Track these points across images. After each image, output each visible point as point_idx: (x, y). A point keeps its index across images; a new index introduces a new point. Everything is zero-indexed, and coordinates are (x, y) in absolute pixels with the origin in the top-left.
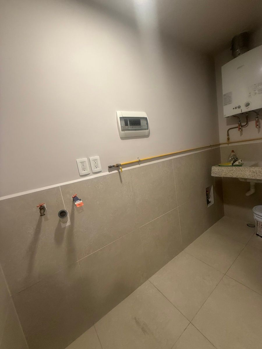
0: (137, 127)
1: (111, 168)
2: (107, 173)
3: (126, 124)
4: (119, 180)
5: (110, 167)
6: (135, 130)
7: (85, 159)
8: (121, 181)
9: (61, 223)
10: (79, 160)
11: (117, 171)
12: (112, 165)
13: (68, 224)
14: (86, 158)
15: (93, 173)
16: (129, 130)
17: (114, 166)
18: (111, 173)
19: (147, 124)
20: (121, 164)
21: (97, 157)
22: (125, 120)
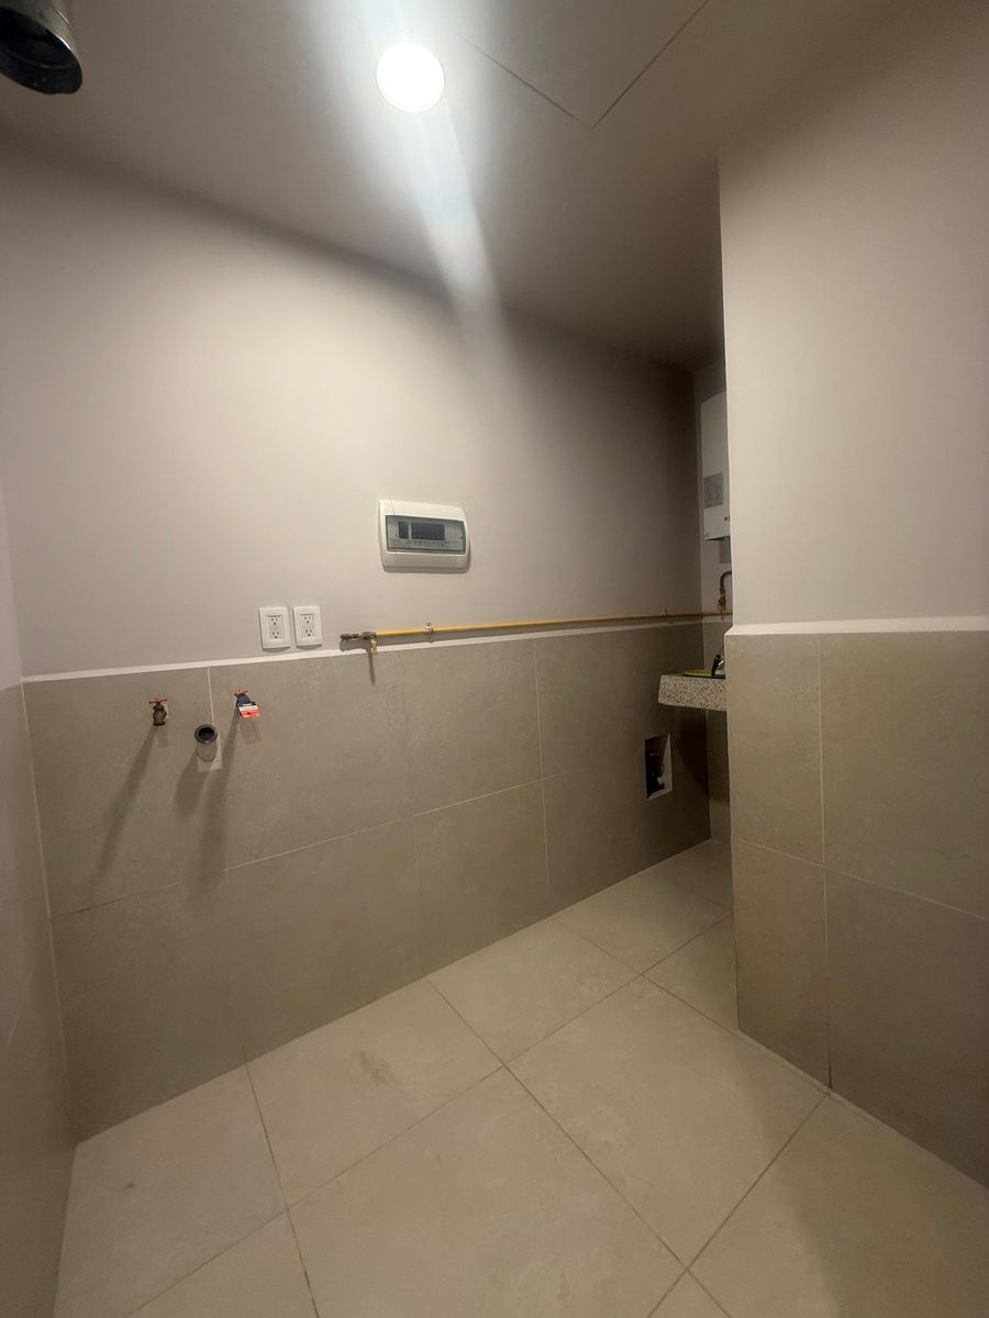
0: (434, 544)
1: (347, 640)
2: (337, 652)
3: (403, 534)
4: (368, 675)
5: (345, 638)
6: (427, 550)
7: (282, 610)
8: (373, 680)
9: (199, 760)
10: (265, 611)
11: (364, 651)
12: (351, 633)
13: (216, 765)
14: (285, 609)
15: (298, 647)
16: (409, 549)
17: (356, 636)
18: (346, 653)
19: (464, 538)
20: (378, 633)
21: (315, 609)
22: (399, 523)
